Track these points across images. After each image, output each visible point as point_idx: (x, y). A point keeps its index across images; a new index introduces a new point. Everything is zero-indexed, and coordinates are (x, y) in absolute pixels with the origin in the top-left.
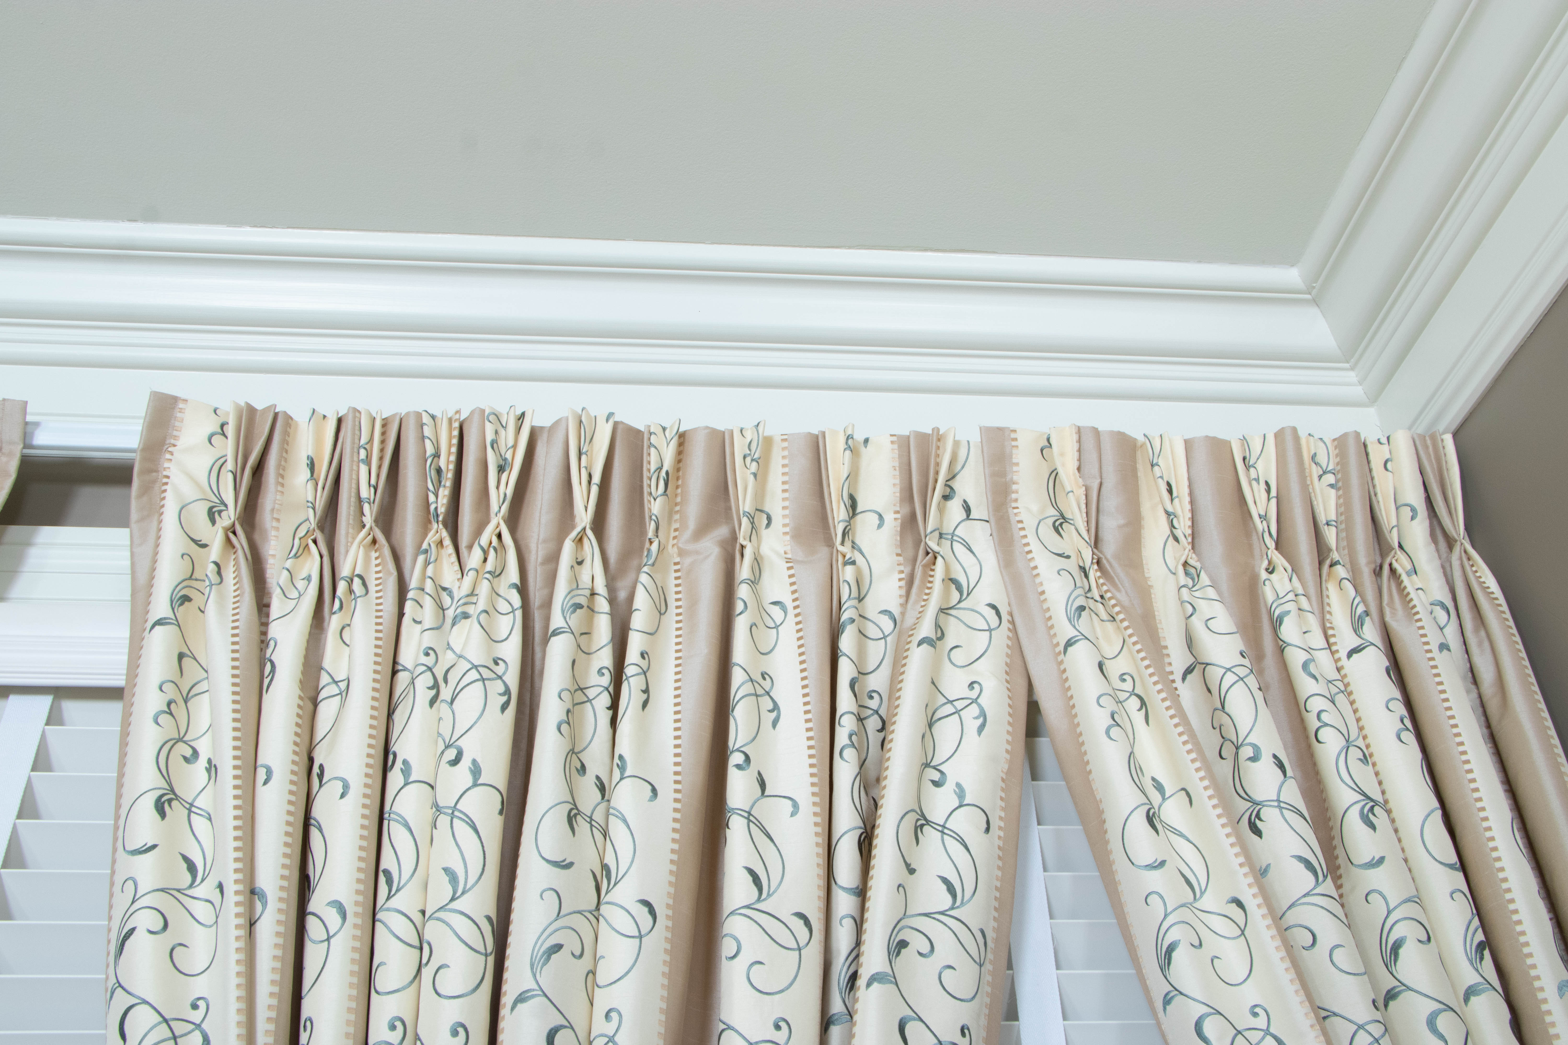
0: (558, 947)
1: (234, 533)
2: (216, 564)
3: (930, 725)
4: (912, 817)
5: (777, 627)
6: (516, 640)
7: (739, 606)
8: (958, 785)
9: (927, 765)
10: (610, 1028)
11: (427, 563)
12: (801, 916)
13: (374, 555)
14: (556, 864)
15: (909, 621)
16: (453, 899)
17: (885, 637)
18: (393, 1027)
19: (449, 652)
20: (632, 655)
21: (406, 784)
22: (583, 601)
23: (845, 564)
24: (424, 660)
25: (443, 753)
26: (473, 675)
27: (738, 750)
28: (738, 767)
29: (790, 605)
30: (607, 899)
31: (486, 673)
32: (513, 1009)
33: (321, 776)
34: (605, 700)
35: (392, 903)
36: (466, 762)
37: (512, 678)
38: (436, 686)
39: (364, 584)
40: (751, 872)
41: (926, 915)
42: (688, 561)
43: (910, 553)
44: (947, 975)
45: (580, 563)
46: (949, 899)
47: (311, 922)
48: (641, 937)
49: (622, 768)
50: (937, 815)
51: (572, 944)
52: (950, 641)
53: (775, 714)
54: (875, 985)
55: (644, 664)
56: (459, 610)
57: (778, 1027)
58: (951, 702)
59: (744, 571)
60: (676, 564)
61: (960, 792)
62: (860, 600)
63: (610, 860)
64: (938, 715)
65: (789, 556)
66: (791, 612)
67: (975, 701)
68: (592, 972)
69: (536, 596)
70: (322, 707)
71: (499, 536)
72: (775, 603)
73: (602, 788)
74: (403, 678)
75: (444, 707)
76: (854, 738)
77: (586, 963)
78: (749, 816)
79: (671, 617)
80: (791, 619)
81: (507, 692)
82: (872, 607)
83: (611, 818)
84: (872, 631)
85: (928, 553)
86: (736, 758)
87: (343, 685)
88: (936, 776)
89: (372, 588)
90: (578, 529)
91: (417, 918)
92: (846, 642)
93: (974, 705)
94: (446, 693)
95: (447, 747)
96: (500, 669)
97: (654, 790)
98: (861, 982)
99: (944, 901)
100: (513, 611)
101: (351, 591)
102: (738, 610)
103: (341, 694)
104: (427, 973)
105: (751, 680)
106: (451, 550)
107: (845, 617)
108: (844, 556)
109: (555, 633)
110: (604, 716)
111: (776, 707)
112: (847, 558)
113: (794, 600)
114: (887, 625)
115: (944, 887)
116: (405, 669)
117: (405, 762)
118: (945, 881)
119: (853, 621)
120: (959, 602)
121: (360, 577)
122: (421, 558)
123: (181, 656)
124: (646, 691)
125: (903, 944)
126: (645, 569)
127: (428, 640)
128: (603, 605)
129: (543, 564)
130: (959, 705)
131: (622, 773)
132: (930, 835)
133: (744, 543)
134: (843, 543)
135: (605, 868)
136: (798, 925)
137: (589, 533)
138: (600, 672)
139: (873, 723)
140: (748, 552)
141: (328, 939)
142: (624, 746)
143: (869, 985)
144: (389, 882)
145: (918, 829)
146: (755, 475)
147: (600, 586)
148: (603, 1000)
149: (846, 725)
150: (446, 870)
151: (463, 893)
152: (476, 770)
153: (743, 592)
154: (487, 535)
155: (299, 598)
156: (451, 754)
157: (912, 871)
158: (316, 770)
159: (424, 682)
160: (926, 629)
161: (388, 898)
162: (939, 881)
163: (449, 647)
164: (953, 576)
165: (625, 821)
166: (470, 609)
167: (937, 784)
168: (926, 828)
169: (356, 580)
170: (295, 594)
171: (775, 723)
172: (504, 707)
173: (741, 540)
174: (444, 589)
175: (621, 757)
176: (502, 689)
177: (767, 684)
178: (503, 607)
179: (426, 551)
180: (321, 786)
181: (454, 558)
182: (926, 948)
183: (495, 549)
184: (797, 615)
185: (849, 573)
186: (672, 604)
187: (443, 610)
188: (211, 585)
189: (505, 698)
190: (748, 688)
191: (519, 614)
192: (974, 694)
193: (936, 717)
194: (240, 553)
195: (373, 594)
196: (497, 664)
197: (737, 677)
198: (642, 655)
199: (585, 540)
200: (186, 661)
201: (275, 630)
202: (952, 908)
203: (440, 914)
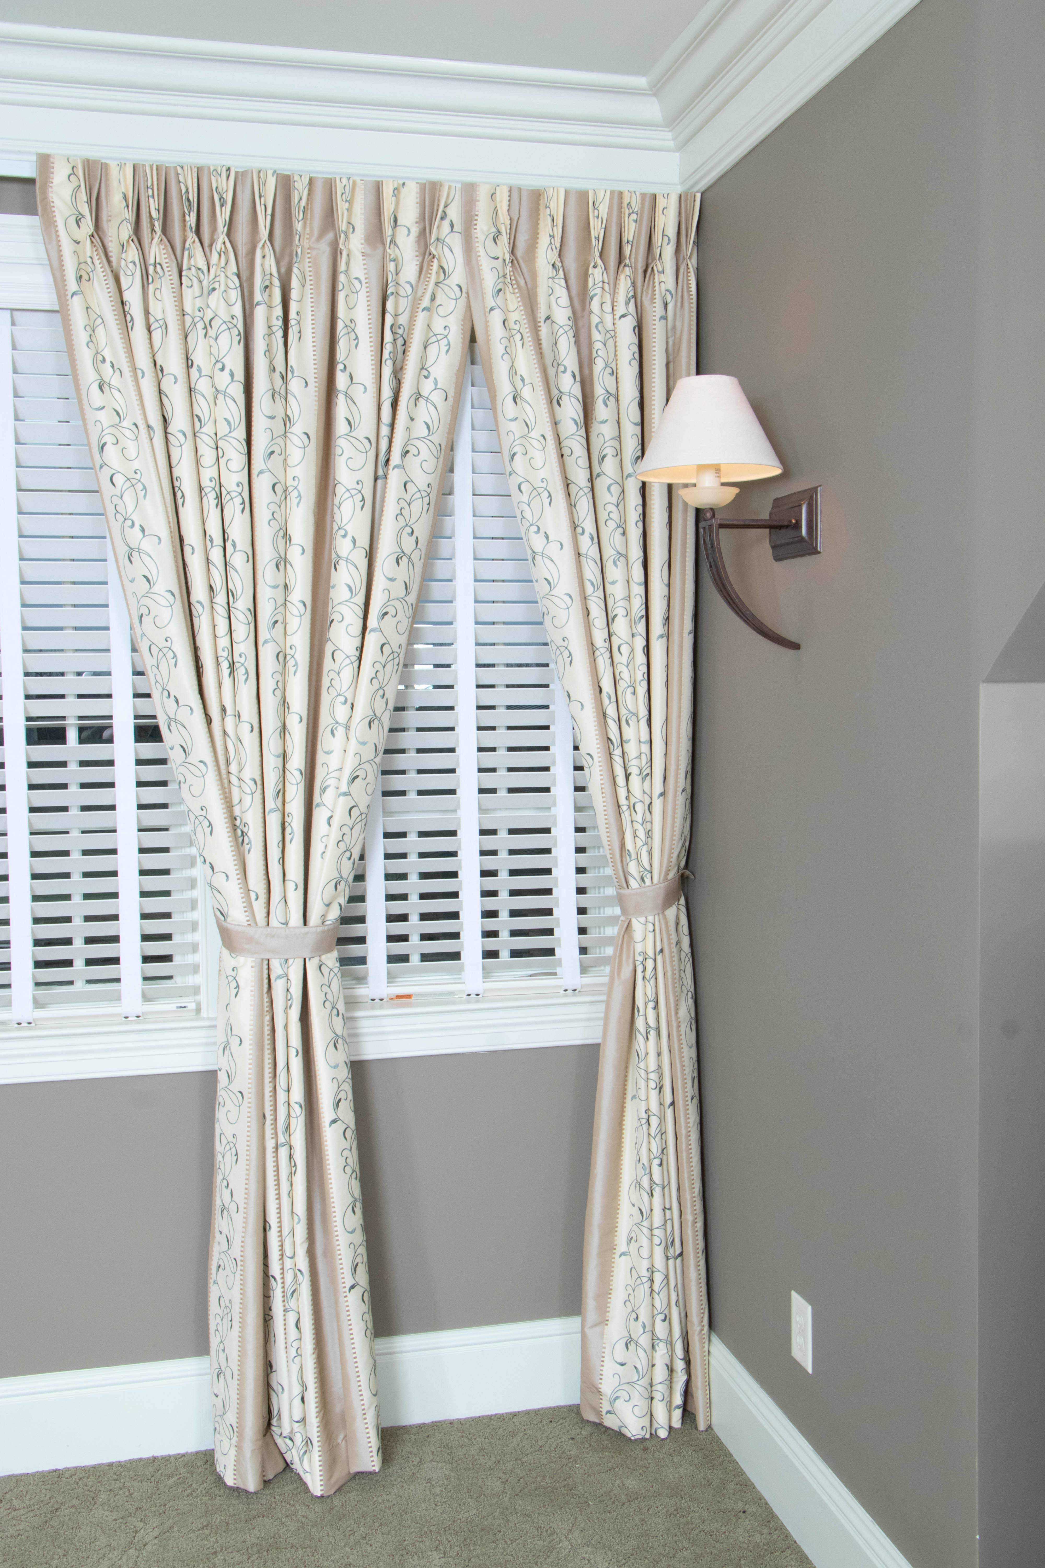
0: (273, 452)
1: (93, 236)
2: (91, 257)
3: (425, 348)
4: (415, 394)
5: (357, 292)
6: (239, 305)
7: (340, 287)
8: (435, 379)
9: (422, 368)
10: (295, 483)
11: (190, 257)
12: (367, 438)
13: (163, 247)
14: (268, 416)
16: (230, 432)
17: (408, 298)
18: (211, 481)
19: (209, 309)
20: (292, 315)
21: (200, 377)
22: (267, 283)
23: (391, 260)
24: (198, 314)
25: (215, 364)
26: (224, 327)
27: (341, 362)
28: (341, 371)
29: (364, 281)
30: (290, 431)
31: (230, 326)
32: (258, 476)
33: (162, 371)
34: (280, 333)
35: (202, 430)
36: (227, 371)
37: (240, 326)
38: (205, 328)
39: (162, 268)
40: (347, 419)
41: (417, 439)
42: (314, 253)
43: (422, 249)
44: (424, 464)
45: (264, 257)
46: (427, 431)
47: (170, 437)
48: (305, 448)
49: (293, 372)
50: (425, 393)
51: (277, 450)
52: (438, 301)
53: (356, 341)
54: (396, 468)
55: (297, 318)
56: (211, 287)
57: (358, 483)
58: (435, 335)
59: (342, 267)
60: (308, 253)
61: (436, 381)
62: (397, 274)
63: (289, 413)
64: (430, 342)
65: (363, 251)
66: (364, 285)
67: (446, 337)
68: (285, 460)
69: (244, 276)
70: (153, 334)
71: (224, 243)
72: (356, 278)
73: (283, 378)
74: (188, 319)
75: (212, 342)
76: (391, 354)
77: (283, 456)
78: (346, 394)
79: (308, 287)
80: (364, 290)
81: (239, 334)
82: (402, 279)
83: (289, 395)
84: (401, 293)
85: (430, 254)
86: (340, 367)
87: (161, 322)
88: (426, 373)
89: (166, 270)
90: (262, 242)
91: (214, 436)
92: (389, 306)
93: (445, 339)
94: (212, 333)
95: (217, 361)
96: (235, 321)
97: (306, 383)
98: (391, 467)
99: (425, 432)
100: (236, 288)
101: (156, 272)
102: (340, 289)
103: (161, 327)
104: (222, 461)
105: (346, 326)
106: (200, 249)
107: (389, 292)
108: (390, 255)
109: (258, 304)
110: (281, 341)
111: (357, 338)
112: (392, 257)
113: (366, 279)
114: (409, 289)
115: (426, 426)
116: (188, 314)
117: (198, 366)
118: (426, 424)
119: (393, 293)
120: (444, 280)
121: (160, 264)
122: (186, 253)
123: (88, 310)
124: (300, 332)
125: (407, 452)
126: (296, 265)
127: (199, 303)
128: (277, 283)
129: (246, 256)
130: (439, 337)
131: (293, 375)
132: (422, 401)
133: (342, 248)
134: (389, 248)
135: (287, 416)
136: (366, 442)
137: (268, 242)
138: (277, 318)
139: (400, 342)
140: (344, 254)
141: (181, 446)
142: (292, 361)
143: (393, 468)
144: (200, 420)
145: (417, 399)
146: (348, 210)
147: (275, 273)
148: (291, 473)
149: (388, 348)
150: (225, 419)
151: (234, 429)
152: (232, 375)
153: (342, 278)
154: (219, 245)
155: (133, 275)
156: (220, 365)
157: (412, 419)
158: (159, 368)
159: (200, 325)
160: (426, 302)
161: (201, 428)
162: (424, 424)
163: (208, 306)
164: (442, 266)
165: (295, 397)
166: (216, 285)
167: (426, 377)
168: (420, 399)
169: (158, 266)
170: (130, 273)
171: (356, 346)
172: (239, 342)
173: (341, 246)
174: (199, 269)
175: (291, 367)
176: (237, 333)
177: (352, 326)
178: (232, 285)
179: (189, 249)
181: (203, 254)
182: (416, 453)
183: (224, 253)
184: (367, 287)
185: (391, 266)
186: (308, 278)
187: (201, 282)
188: (92, 271)
189: (239, 337)
190: (345, 331)
191: (239, 289)
192: (446, 333)
193: (429, 342)
194: (99, 249)
195: (167, 274)
196: (233, 319)
197: (340, 325)
198: (298, 313)
199: (266, 245)
200: (90, 312)
201: (127, 296)
202: (428, 436)
203: (226, 438)
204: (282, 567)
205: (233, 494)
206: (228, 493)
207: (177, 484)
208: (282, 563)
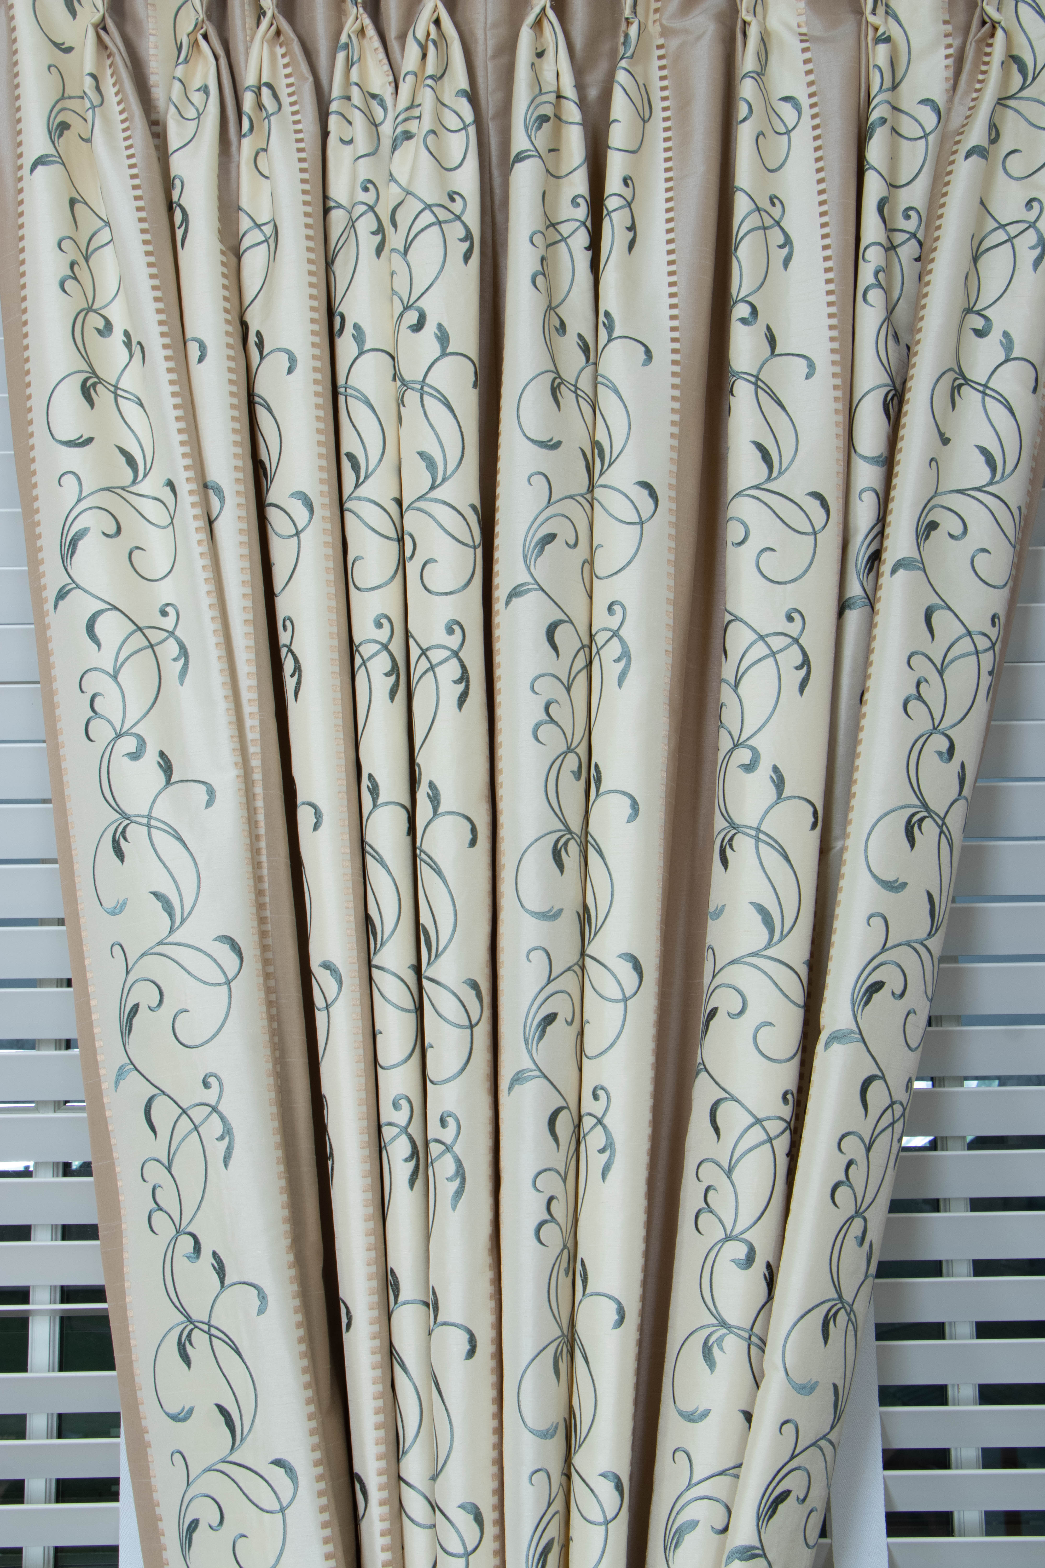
0: (551, 538)
1: (105, 29)
2: (94, 76)
3: (975, 259)
4: (950, 376)
5: (788, 132)
6: (472, 165)
7: (743, 110)
8: (1006, 334)
9: (969, 311)
10: (613, 622)
11: (349, 64)
12: (817, 496)
13: (280, 51)
14: (542, 444)
15: (956, 120)
16: (433, 487)
17: (925, 136)
18: (379, 625)
19: (393, 185)
20: (613, 183)
21: (361, 353)
22: (548, 110)
23: (878, 41)
24: (362, 196)
25: (401, 315)
26: (427, 218)
27: (743, 300)
28: (744, 321)
29: (805, 102)
30: (602, 481)
31: (442, 214)
32: (507, 603)
33: (260, 345)
34: (582, 238)
35: (362, 492)
36: (430, 328)
37: (472, 218)
38: (380, 230)
39: (275, 96)
40: (761, 448)
41: (960, 492)
42: (674, 43)
43: (961, 18)
44: (981, 558)
45: (540, 55)
46: (987, 473)
47: (273, 514)
48: (642, 523)
49: (610, 328)
50: (978, 374)
51: (565, 533)
52: (1006, 144)
53: (786, 250)
54: (901, 572)
55: (627, 193)
56: (399, 130)
57: (791, 619)
58: (1003, 226)
59: (748, 62)
60: (660, 47)
61: (1008, 341)
62: (895, 87)
63: (601, 436)
64: (986, 244)
65: (804, 30)
66: (807, 112)
67: (1032, 225)
68: (590, 562)
69: (490, 102)
70: (247, 259)
71: (437, 22)
72: (786, 99)
73: (586, 350)
74: (338, 218)
75: (397, 258)
76: (883, 276)
77: (582, 551)
78: (757, 381)
79: (657, 124)
80: (807, 122)
81: (468, 237)
82: (908, 97)
83: (600, 388)
84: (908, 127)
85: (984, 23)
86: (741, 311)
87: (268, 230)
88: (979, 323)
89: (285, 100)
90: (537, 10)
91: (393, 508)
92: (875, 152)
93: (1031, 230)
94: (396, 240)
95: (406, 308)
96: (457, 207)
97: (648, 352)
98: (886, 568)
99: (983, 474)
100: (465, 128)
101: (260, 106)
102: (741, 116)
103: (266, 241)
104: (413, 569)
105: (758, 209)
106: (377, 43)
107: (874, 116)
108: (876, 29)
109: (519, 158)
110: (583, 259)
111: (788, 241)
112: (880, 32)
113: (811, 95)
114: (929, 119)
115: (982, 459)
116: (339, 206)
117: (356, 327)
118: (984, 451)
119: (884, 121)
120: (1022, 88)
121: (269, 86)
122: (341, 56)
123: (72, 202)
124: (632, 228)
125: (933, 526)
126: (623, 64)
127: (365, 169)
128: (572, 112)
129: (494, 57)
130: (1013, 230)
131: (610, 334)
132: (970, 397)
133: (748, 18)
134: (874, 12)
135: (596, 445)
136: (814, 506)
137: (550, 13)
138: (574, 202)
139: (907, 251)
140: (753, 32)
141: (298, 534)
142: (610, 301)
143: (894, 571)
144: (356, 467)
145: (956, 389)
147: (568, 89)
148: (603, 593)
149: (872, 262)
150: (421, 454)
151: (444, 480)
152: (443, 337)
153: (747, 89)
154: (423, 24)
155: (198, 117)
156: (412, 317)
157: (945, 441)
158: (252, 338)
159: (365, 225)
160: (977, 135)
161: (357, 486)
162: (977, 452)
163: (392, 178)
164: (1015, 52)
165: (616, 392)
166: (413, 126)
167: (980, 333)
168: (965, 389)
169: (265, 91)
170: (192, 114)
171: (787, 262)
172: (467, 257)
173: (745, 15)
174: (374, 96)
175: (607, 314)
176: (462, 233)
177: (776, 212)
178: (452, 122)
179: (346, 46)
180: (262, 358)
181: (381, 55)
182: (957, 530)
183: (435, 43)
184: (814, 117)
185: (880, 55)
186: (658, 105)
187: (376, 126)
188: (93, 107)
189: (466, 245)
190: (754, 220)
191: (472, 130)
192: (1032, 216)
193: (984, 247)
194: (118, 59)
195: (287, 109)
196: (453, 200)
197: (741, 205)
198: (626, 181)
199: (545, 23)
200: (78, 207)
201: (179, 165)
202: (991, 483)
203: (421, 504)
204: (571, 860)
205: (436, 656)
206: (424, 652)
207: (284, 638)
208: (573, 847)
